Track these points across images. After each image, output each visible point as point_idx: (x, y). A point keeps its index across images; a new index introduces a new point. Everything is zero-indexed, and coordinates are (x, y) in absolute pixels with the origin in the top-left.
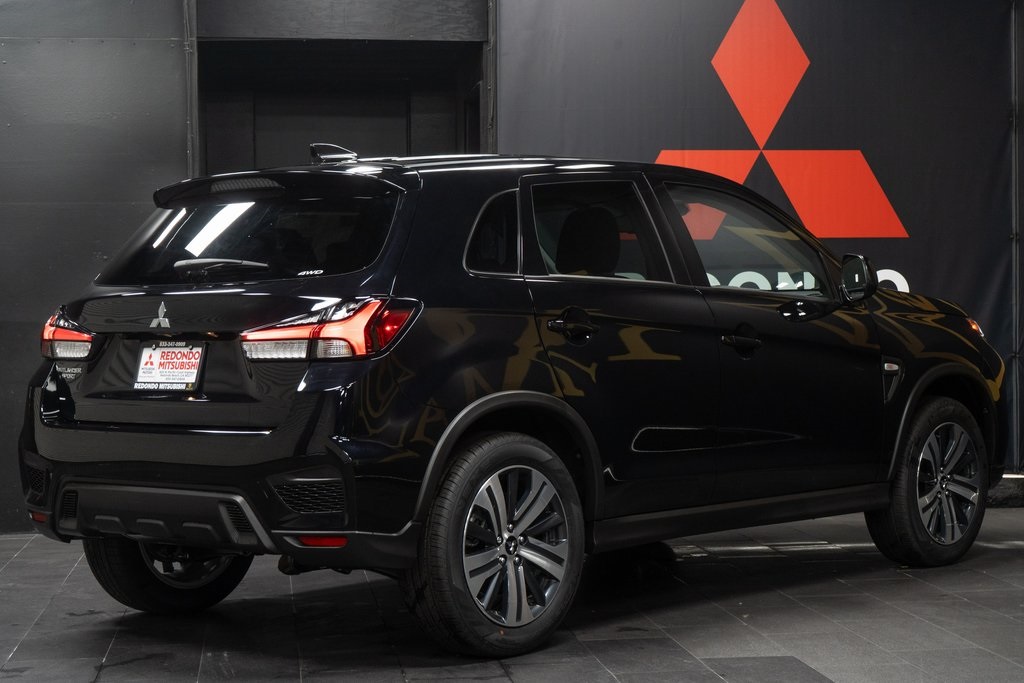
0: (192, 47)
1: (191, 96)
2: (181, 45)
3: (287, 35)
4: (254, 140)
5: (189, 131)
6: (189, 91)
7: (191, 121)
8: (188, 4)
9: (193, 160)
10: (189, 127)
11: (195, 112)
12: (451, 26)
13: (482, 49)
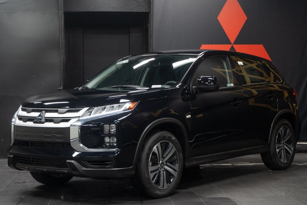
0: (61, 14)
1: (61, 29)
2: (58, 13)
3: (90, 10)
4: (83, 42)
6: (61, 27)
8: (60, 1)
9: (62, 48)
10: (61, 38)
11: (63, 33)
12: (140, 7)
13: (149, 14)
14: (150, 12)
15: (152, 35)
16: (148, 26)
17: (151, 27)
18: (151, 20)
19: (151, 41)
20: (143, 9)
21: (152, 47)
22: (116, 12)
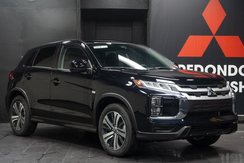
0: (79, 10)
1: (78, 22)
2: (76, 10)
3: (101, 8)
4: (96, 32)
5: (78, 30)
6: (78, 21)
7: (78, 28)
8: (78, 0)
9: (79, 37)
10: (78, 29)
11: (79, 26)
12: (140, 5)
13: (147, 11)
14: (149, 9)
15: (150, 27)
16: (147, 20)
17: (149, 22)
18: (149, 16)
19: (149, 33)
20: (143, 7)
21: (150, 37)
22: (121, 9)
